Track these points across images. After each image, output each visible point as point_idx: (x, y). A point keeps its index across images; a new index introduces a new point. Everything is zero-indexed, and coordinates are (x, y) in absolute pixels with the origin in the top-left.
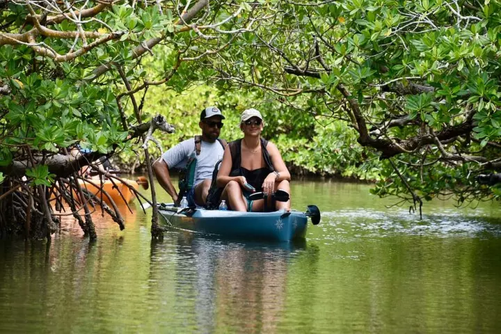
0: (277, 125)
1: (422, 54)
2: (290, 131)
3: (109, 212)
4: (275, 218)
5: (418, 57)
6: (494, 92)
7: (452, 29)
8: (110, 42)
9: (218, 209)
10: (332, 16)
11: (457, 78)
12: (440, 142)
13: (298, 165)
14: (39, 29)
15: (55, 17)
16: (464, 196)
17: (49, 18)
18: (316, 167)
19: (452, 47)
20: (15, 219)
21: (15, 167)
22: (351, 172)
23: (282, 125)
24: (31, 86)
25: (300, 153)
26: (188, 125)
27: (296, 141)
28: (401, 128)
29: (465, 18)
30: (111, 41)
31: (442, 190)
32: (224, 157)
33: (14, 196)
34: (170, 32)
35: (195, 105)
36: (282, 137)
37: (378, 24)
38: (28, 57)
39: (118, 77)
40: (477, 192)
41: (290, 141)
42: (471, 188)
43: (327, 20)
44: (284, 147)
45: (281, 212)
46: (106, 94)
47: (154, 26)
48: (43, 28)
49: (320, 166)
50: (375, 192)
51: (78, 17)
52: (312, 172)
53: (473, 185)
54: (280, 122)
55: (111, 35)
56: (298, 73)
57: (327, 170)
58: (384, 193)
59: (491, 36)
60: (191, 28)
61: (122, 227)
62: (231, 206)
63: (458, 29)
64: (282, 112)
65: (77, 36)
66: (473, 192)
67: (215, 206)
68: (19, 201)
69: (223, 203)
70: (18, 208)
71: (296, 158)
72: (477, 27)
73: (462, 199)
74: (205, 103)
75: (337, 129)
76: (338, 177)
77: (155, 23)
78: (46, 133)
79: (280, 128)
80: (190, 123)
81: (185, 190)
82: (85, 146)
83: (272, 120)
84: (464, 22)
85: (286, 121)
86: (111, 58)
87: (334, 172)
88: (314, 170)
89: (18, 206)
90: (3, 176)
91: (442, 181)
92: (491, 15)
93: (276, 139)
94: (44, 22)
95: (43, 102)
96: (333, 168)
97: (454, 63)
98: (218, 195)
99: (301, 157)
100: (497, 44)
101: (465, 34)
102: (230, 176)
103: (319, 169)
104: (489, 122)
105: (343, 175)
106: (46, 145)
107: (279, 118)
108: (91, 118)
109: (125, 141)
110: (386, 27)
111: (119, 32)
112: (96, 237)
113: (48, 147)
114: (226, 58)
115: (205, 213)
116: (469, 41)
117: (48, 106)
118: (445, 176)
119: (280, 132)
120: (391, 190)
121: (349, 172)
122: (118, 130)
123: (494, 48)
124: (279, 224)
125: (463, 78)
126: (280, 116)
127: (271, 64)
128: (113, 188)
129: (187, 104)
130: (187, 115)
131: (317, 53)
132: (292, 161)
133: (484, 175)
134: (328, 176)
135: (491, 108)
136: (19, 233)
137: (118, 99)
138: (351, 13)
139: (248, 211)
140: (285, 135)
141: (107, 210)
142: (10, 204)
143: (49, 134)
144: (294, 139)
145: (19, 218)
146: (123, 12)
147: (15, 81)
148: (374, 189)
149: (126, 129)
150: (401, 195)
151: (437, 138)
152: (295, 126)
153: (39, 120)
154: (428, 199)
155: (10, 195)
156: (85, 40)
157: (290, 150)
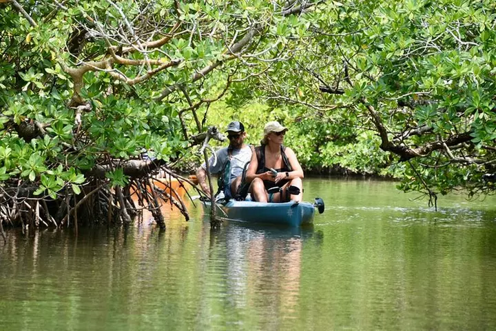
0: (326, 134)
1: (429, 72)
2: (337, 140)
3: (178, 206)
4: (287, 207)
5: (425, 75)
6: (487, 104)
7: (454, 51)
8: (169, 69)
9: (245, 200)
10: (357, 44)
11: (457, 92)
12: (447, 148)
13: (342, 167)
14: (114, 58)
15: (129, 48)
16: (474, 191)
17: (124, 49)
18: (357, 168)
19: (455, 67)
20: (101, 213)
21: (99, 170)
22: (386, 173)
23: (329, 134)
24: (109, 105)
25: (344, 157)
26: (254, 136)
27: (341, 147)
28: (419, 136)
29: (465, 43)
30: (171, 67)
31: (456, 186)
32: (251, 159)
33: (100, 193)
34: (220, 60)
35: (259, 119)
36: (330, 144)
37: (393, 46)
38: (107, 80)
39: (183, 97)
40: (484, 188)
41: (337, 147)
42: (480, 185)
43: (353, 48)
44: (331, 153)
45: (292, 203)
46: (171, 111)
47: (207, 56)
48: (118, 57)
49: (361, 168)
50: (400, 188)
51: (144, 48)
52: (354, 172)
53: (481, 182)
54: (328, 132)
55: (170, 62)
56: (330, 91)
57: (366, 171)
58: (408, 189)
59: (486, 58)
60: (237, 57)
61: (187, 219)
62: (254, 199)
63: (458, 52)
64: (329, 124)
65: (144, 64)
66: (481, 188)
67: (243, 198)
68: (103, 197)
69: (249, 196)
70: (103, 203)
71: (341, 161)
72: (474, 50)
73: (472, 194)
74: (267, 117)
75: (368, 137)
76: (376, 177)
77: (207, 53)
78: (121, 144)
79: (328, 137)
80: (255, 134)
81: (222, 186)
82: (152, 155)
83: (321, 130)
84: (464, 46)
85: (333, 131)
86: (174, 82)
87: (372, 172)
88: (356, 171)
89: (103, 201)
90: (85, 177)
91: (455, 178)
92: (487, 40)
93: (325, 146)
94: (120, 53)
95: (118, 118)
96: (371, 169)
97: (457, 80)
98: (246, 189)
99: (345, 160)
100: (491, 64)
101: (465, 55)
102: (256, 173)
103: (360, 170)
104: (483, 129)
105: (379, 174)
106: (121, 153)
107: (327, 129)
108: (158, 130)
109: (186, 148)
110: (399, 48)
111: (177, 61)
112: (165, 227)
113: (123, 154)
114: (274, 81)
115: (235, 204)
116: (468, 62)
117: (121, 122)
118: (458, 175)
119: (329, 140)
120: (413, 186)
121: (384, 172)
122: (181, 140)
123: (488, 67)
124: (290, 213)
125: (462, 93)
126: (328, 127)
127: (311, 85)
128: (180, 186)
129: (252, 118)
130: (253, 127)
131: (347, 75)
132: (339, 164)
133: (489, 175)
134: (368, 176)
135: (484, 118)
136: (104, 223)
137: (180, 114)
138: (371, 38)
139: (268, 202)
140: (332, 143)
141: (176, 204)
142: (97, 200)
143: (124, 144)
144: (340, 146)
145: (104, 211)
146: (181, 43)
147: (95, 101)
148: (400, 185)
149: (187, 139)
150: (423, 190)
151: (445, 144)
152: (340, 135)
153: (115, 133)
154: (444, 193)
155: (96, 193)
156: (150, 67)
157: (337, 155)
